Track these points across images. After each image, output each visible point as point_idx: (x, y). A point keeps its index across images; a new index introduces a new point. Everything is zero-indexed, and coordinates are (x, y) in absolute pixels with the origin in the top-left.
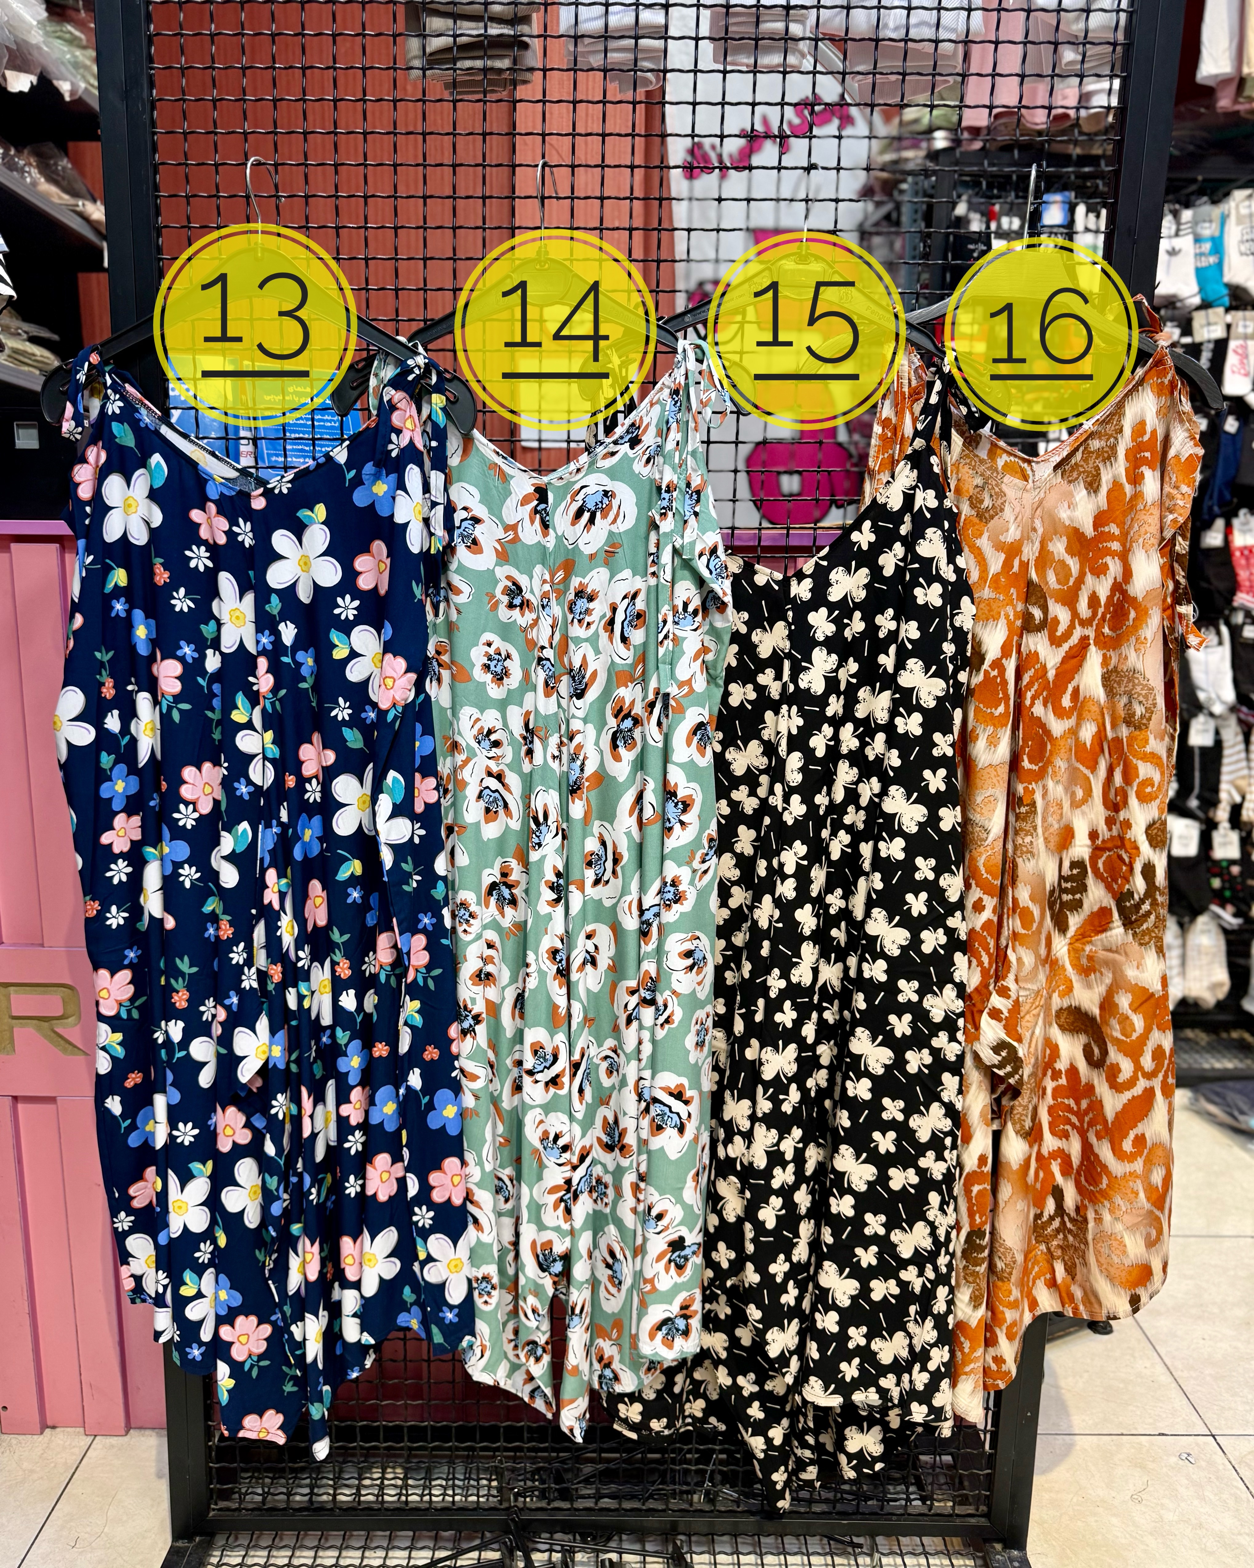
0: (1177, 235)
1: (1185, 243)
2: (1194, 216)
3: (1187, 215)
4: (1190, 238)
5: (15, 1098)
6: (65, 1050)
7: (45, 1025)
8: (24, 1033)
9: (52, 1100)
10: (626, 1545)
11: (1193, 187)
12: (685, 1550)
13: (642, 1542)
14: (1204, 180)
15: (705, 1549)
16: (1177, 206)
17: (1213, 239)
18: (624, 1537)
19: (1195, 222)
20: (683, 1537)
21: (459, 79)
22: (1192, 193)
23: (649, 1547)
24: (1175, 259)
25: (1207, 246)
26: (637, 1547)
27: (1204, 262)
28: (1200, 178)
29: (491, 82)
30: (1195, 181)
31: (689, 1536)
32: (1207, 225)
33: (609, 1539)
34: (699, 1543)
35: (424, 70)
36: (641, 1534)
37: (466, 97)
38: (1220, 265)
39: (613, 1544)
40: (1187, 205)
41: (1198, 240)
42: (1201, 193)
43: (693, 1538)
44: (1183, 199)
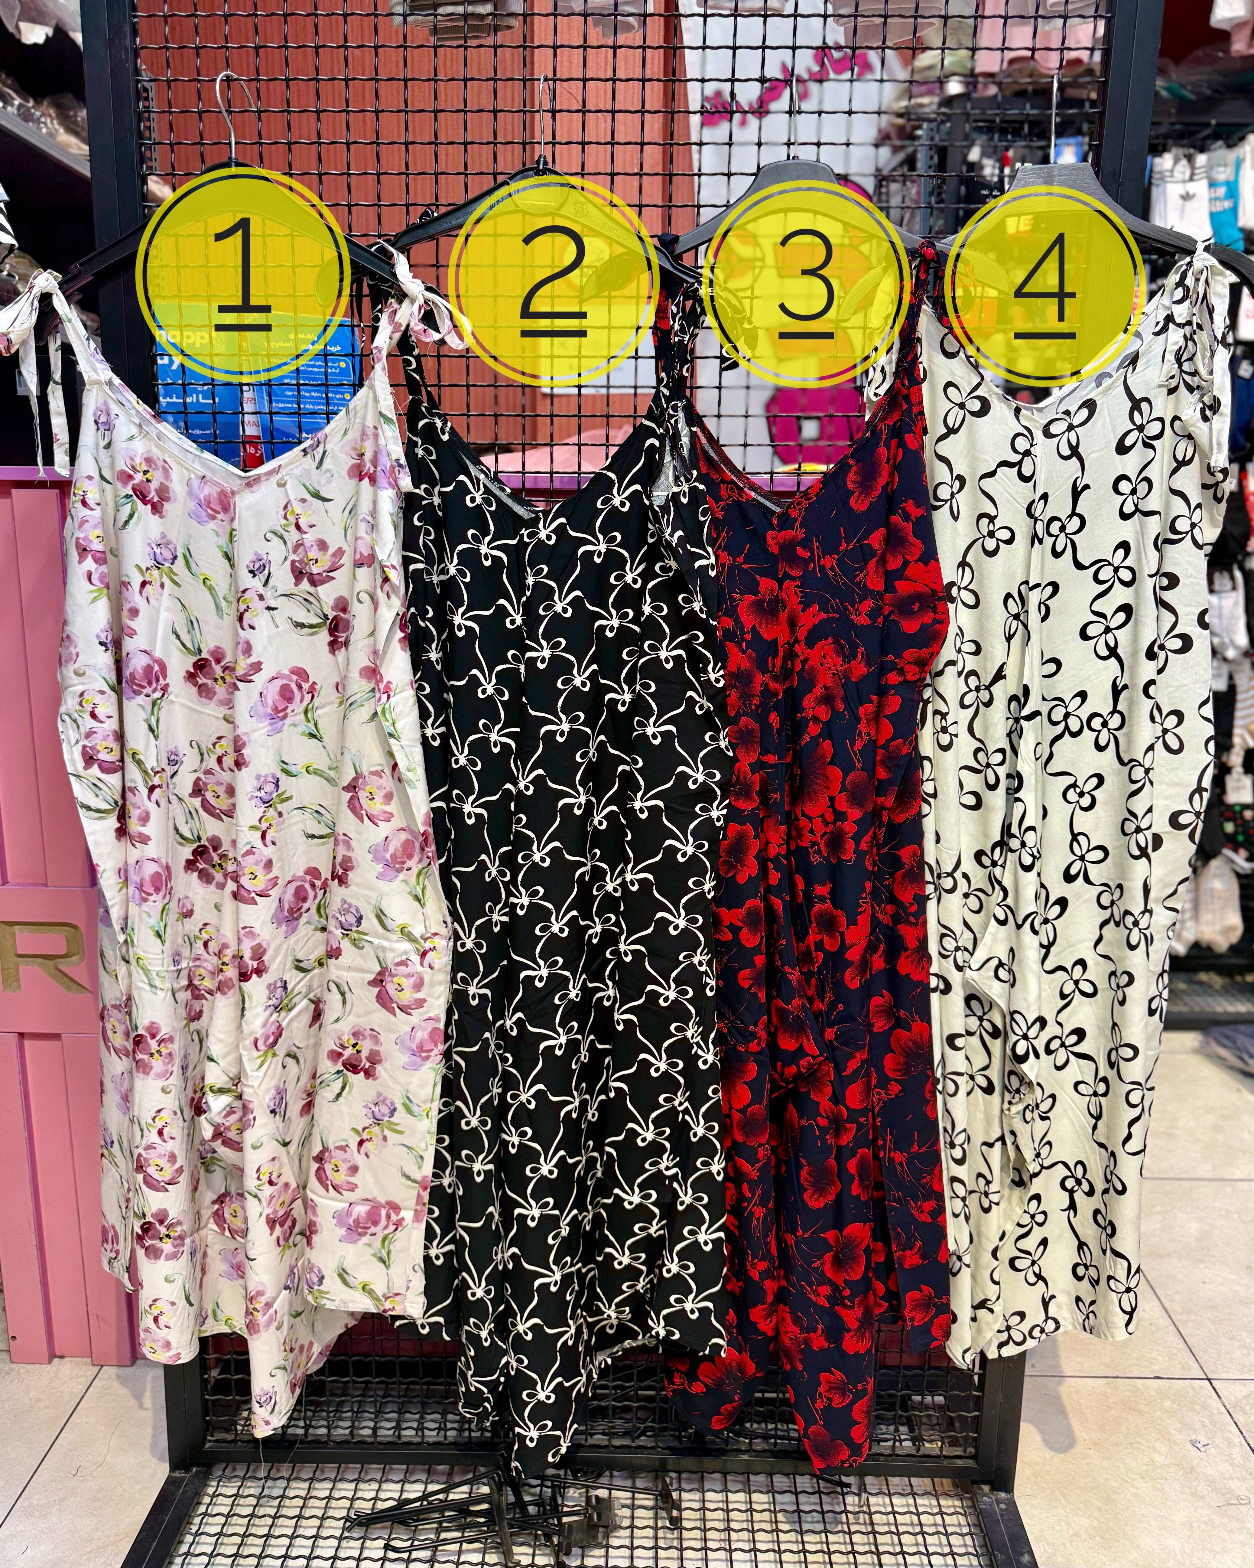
0: (1191, 179)
1: (1200, 187)
2: (1209, 160)
3: (1201, 159)
4: (1204, 183)
5: (22, 1035)
6: (69, 988)
7: (51, 963)
8: (29, 970)
9: (57, 1036)
10: (617, 1482)
11: (1207, 132)
12: (675, 1486)
13: (633, 1478)
14: (1218, 125)
15: (696, 1486)
16: (1192, 151)
17: (1228, 183)
18: (616, 1473)
19: (1210, 167)
20: (673, 1475)
21: (440, 25)
22: (1207, 137)
23: (640, 1483)
24: (1189, 204)
25: (1222, 191)
26: (628, 1483)
27: (1218, 207)
28: (1213, 122)
29: (472, 28)
30: (1208, 125)
31: (679, 1473)
32: (1222, 169)
33: (600, 1475)
34: (689, 1480)
35: (405, 15)
36: (632, 1471)
37: (447, 43)
38: (1234, 210)
39: (604, 1480)
40: (1202, 150)
41: (1212, 184)
42: (1216, 136)
43: (684, 1475)
44: (1199, 143)
